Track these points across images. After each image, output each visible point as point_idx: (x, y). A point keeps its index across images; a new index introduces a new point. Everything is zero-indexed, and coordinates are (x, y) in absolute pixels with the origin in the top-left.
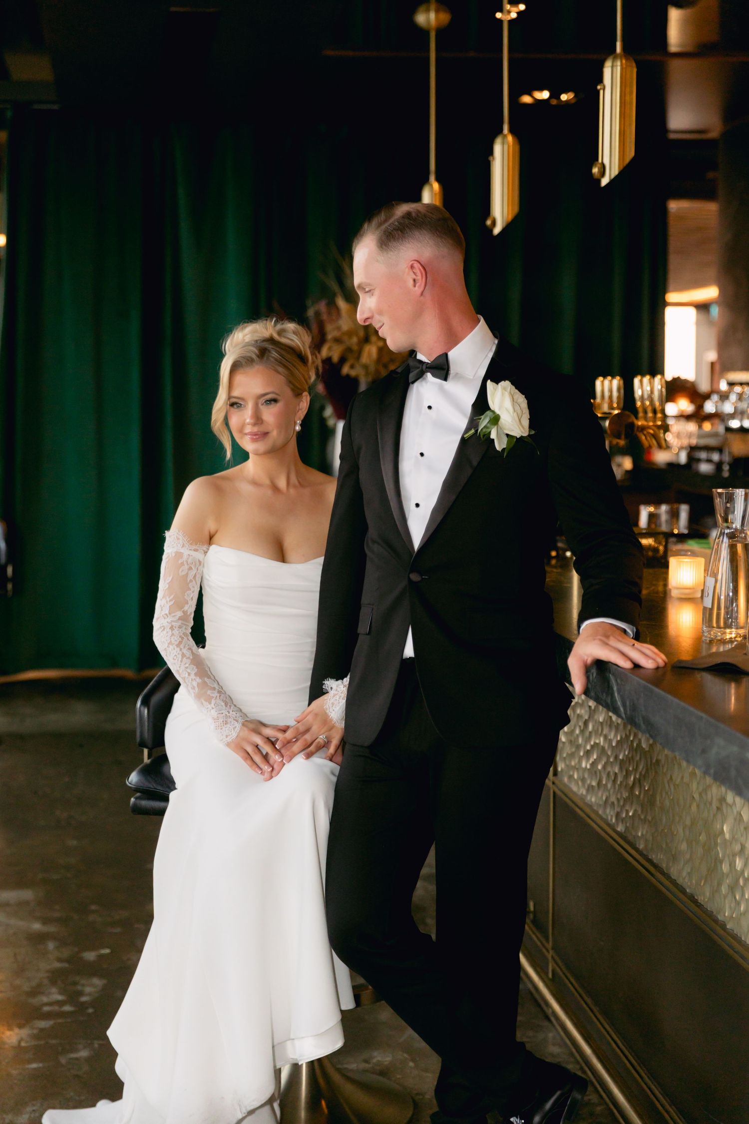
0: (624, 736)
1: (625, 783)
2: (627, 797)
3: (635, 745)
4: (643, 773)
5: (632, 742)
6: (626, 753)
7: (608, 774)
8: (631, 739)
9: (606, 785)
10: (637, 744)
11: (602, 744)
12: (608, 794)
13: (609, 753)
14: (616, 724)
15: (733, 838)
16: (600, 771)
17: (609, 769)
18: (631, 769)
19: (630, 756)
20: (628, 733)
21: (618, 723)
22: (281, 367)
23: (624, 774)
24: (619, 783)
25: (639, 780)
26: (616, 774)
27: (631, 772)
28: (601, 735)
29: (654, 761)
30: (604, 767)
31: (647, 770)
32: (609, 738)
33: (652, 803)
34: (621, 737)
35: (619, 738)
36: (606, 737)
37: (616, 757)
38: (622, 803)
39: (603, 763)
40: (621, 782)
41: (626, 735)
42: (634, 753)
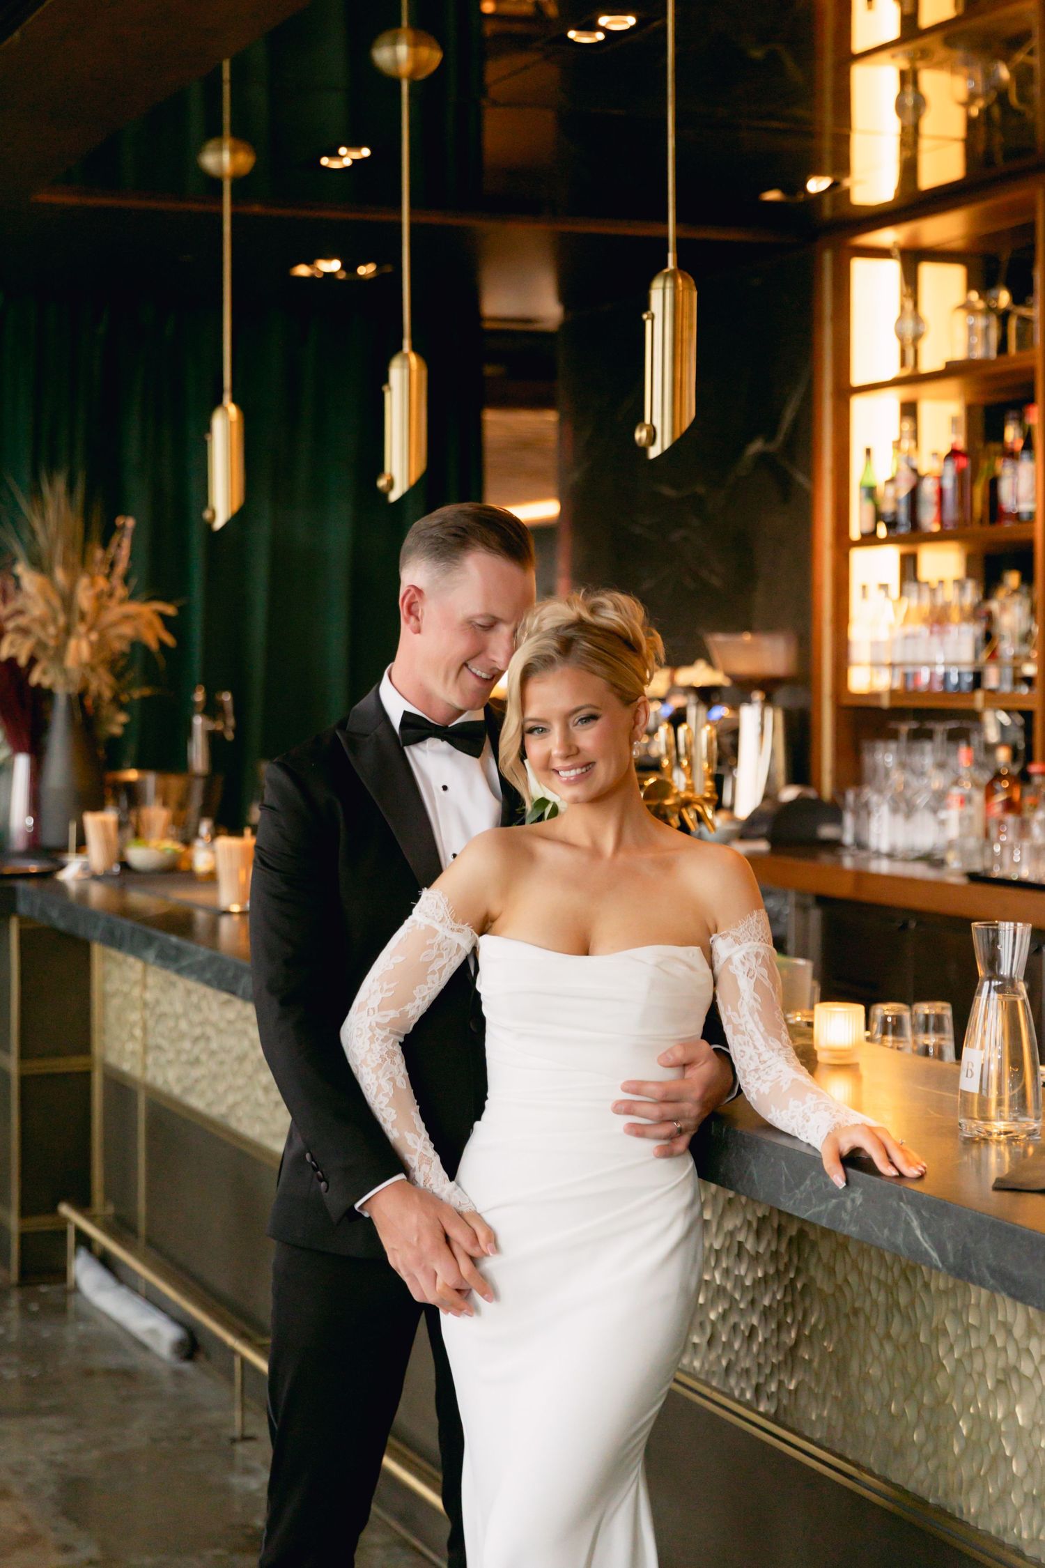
0: (771, 1271)
1: (774, 1342)
2: (780, 1363)
3: (799, 1286)
4: (820, 1327)
5: (792, 1281)
6: (779, 1297)
7: (735, 1327)
8: (792, 1275)
9: (728, 1345)
10: (804, 1286)
11: (718, 1282)
12: (733, 1358)
13: (737, 1296)
14: (752, 1253)
15: (1035, 1424)
16: (713, 1324)
17: (733, 1319)
18: (789, 1320)
19: (788, 1300)
20: (782, 1268)
21: (758, 1253)
22: (598, 664)
23: (773, 1326)
24: (760, 1339)
25: (810, 1337)
26: (753, 1329)
27: (789, 1327)
28: (715, 1268)
29: (847, 1309)
30: (724, 1316)
31: (828, 1324)
32: (737, 1273)
33: (841, 1371)
34: (766, 1275)
35: (760, 1274)
36: (727, 1272)
37: (753, 1302)
38: (767, 1371)
39: (720, 1310)
40: (766, 1340)
41: (777, 1271)
42: (797, 1297)
